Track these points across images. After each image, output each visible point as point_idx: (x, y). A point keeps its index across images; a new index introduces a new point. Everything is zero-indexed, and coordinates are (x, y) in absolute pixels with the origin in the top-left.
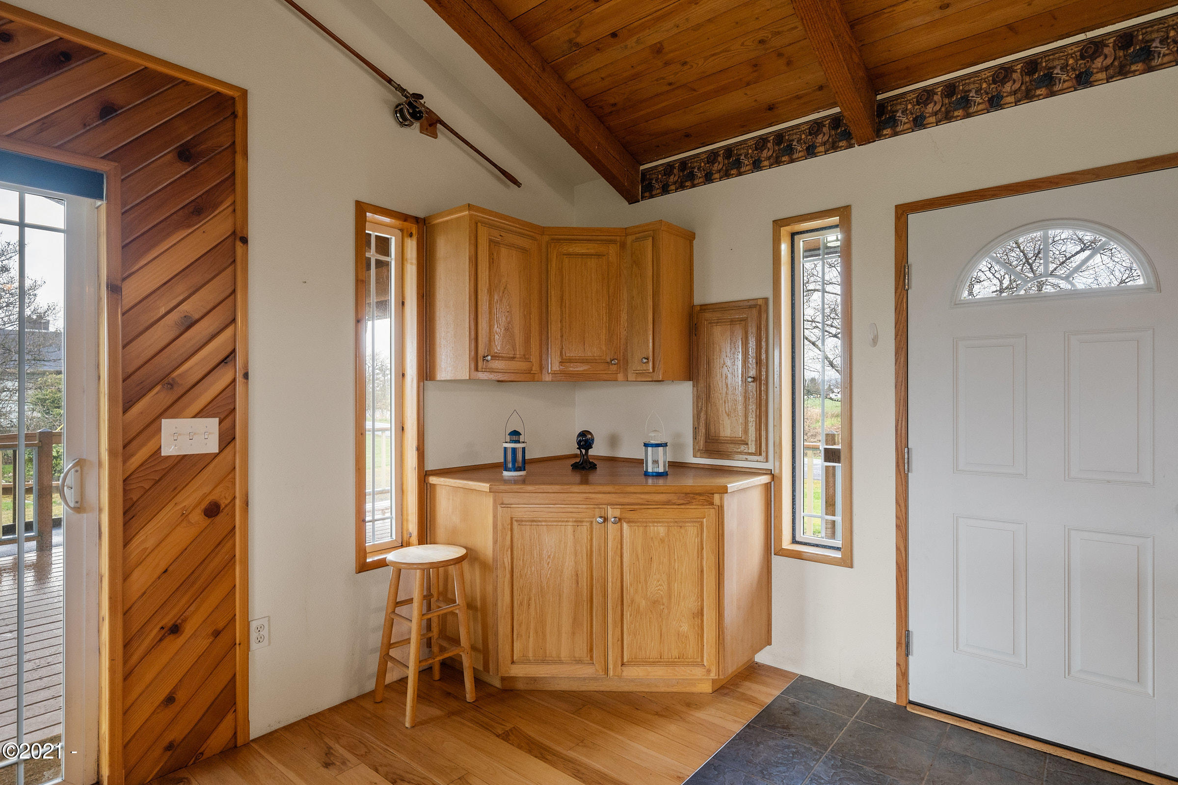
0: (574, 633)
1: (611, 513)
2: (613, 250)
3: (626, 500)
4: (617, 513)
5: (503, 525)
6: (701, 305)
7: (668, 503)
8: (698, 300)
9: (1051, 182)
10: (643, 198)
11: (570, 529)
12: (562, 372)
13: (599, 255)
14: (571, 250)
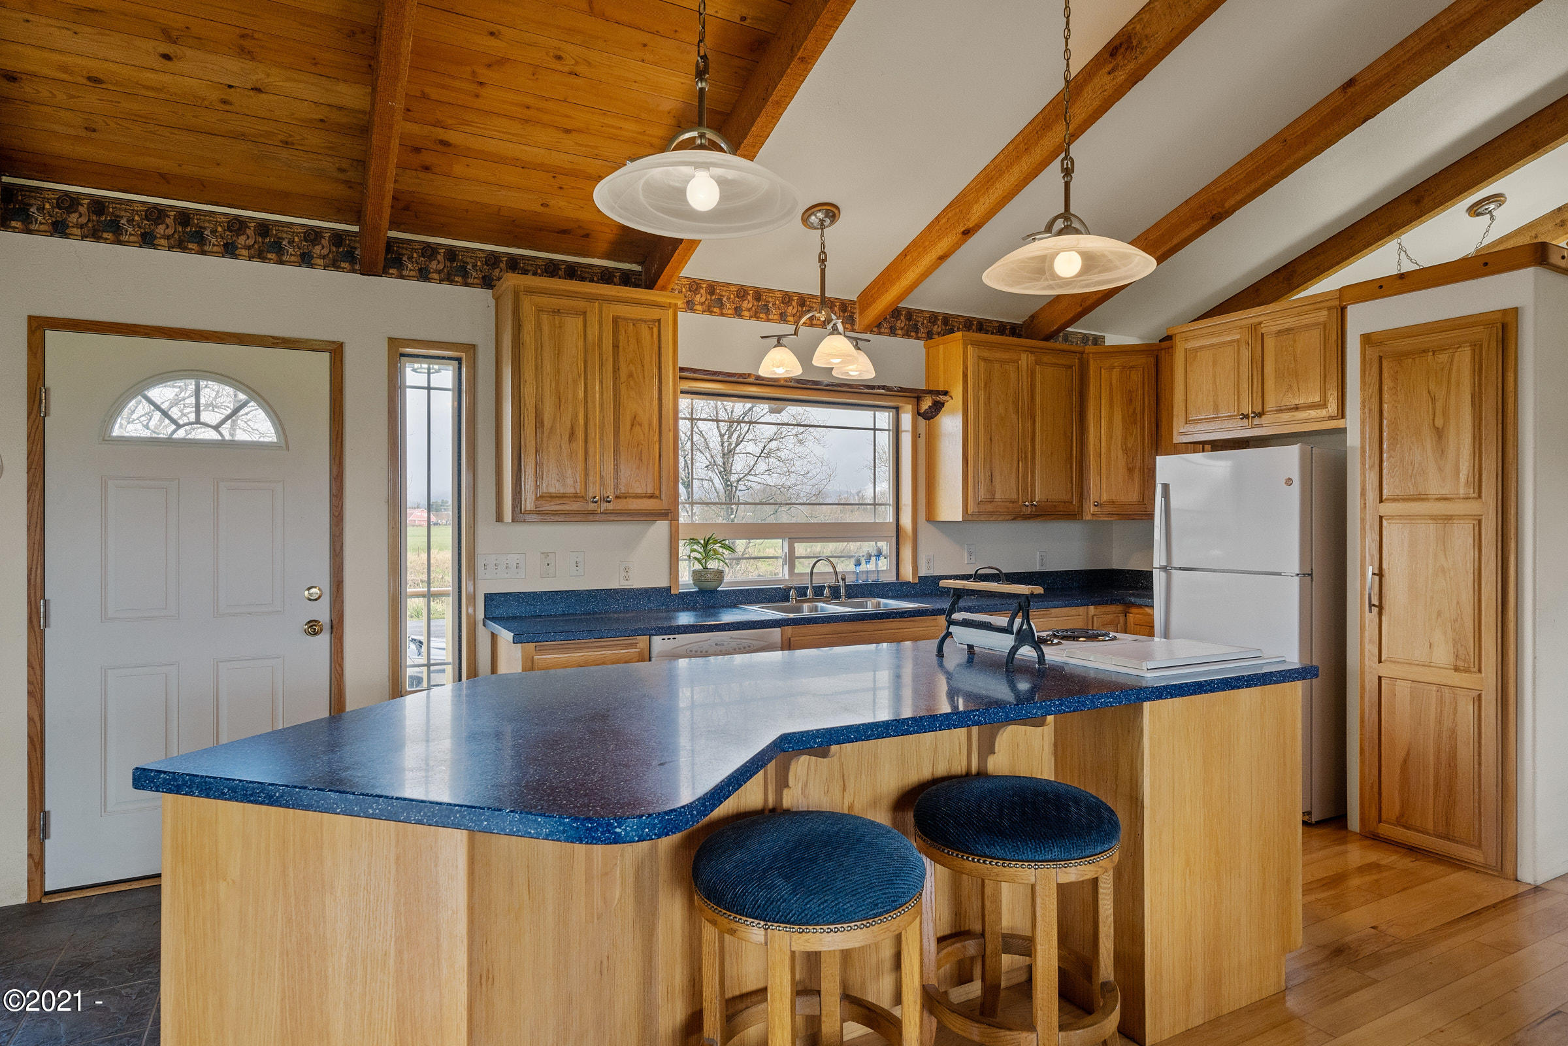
9: (202, 336)
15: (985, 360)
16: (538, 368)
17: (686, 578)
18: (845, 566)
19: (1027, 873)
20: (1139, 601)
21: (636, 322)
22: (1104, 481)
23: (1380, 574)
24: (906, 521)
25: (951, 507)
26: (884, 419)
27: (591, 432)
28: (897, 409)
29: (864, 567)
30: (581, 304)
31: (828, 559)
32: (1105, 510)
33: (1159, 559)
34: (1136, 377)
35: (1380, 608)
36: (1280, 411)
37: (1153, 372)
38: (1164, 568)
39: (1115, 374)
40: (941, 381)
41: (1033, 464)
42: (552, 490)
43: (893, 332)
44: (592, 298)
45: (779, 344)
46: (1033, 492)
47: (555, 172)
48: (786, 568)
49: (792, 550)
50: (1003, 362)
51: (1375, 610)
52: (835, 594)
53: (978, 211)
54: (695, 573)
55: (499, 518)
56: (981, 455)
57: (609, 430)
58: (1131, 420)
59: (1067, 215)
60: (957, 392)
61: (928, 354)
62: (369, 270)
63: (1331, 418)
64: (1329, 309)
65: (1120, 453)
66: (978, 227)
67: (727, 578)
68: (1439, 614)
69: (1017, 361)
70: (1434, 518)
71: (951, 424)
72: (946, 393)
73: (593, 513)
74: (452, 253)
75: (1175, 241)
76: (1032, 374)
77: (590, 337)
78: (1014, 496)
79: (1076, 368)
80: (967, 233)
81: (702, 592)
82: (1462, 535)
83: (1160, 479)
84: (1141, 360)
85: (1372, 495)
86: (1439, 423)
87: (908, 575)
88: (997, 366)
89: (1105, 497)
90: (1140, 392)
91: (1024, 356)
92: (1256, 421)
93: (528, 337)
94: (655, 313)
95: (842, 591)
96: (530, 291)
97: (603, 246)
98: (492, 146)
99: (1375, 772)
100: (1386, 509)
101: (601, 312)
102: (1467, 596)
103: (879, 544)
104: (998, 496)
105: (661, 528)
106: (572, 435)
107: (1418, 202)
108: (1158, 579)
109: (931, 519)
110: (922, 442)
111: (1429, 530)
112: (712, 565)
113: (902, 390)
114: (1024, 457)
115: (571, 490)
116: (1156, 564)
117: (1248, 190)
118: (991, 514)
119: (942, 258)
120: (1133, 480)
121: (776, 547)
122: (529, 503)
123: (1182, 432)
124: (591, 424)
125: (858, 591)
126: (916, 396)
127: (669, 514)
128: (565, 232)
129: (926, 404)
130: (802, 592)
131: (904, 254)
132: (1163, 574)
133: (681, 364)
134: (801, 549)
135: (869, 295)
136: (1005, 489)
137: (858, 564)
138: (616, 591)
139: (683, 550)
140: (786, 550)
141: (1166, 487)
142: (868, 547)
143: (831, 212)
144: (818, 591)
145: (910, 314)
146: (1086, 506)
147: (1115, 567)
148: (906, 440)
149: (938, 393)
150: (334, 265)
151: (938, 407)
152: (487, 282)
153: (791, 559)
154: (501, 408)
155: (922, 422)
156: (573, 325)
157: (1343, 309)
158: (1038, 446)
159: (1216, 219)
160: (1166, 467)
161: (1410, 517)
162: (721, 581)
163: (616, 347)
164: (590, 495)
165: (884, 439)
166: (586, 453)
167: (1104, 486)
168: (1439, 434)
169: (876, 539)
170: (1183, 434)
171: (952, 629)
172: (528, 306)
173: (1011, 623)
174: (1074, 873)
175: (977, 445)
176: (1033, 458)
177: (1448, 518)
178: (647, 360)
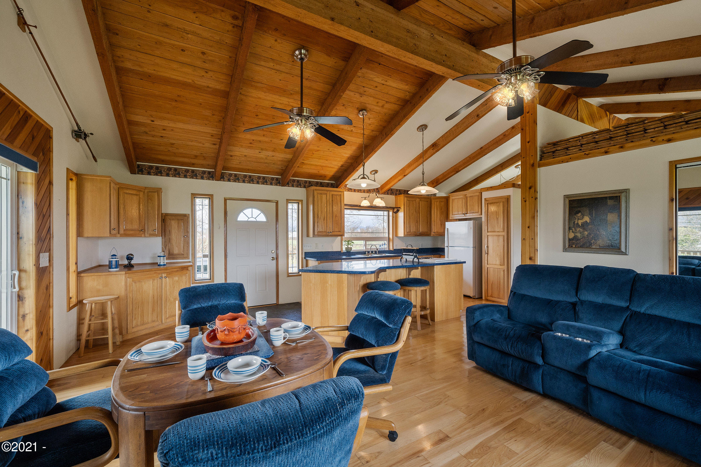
0: (152, 313)
1: (164, 275)
2: (141, 194)
3: (168, 271)
4: (165, 275)
5: (130, 284)
6: (166, 214)
7: (177, 271)
8: (164, 211)
9: (253, 200)
10: (138, 174)
11: (151, 282)
12: (125, 234)
13: (137, 195)
14: (127, 192)
15: (409, 200)
16: (318, 205)
17: (344, 250)
18: (378, 247)
19: (415, 288)
20: (443, 254)
21: (336, 195)
22: (435, 227)
23: (488, 247)
24: (391, 236)
25: (401, 233)
26: (386, 213)
27: (328, 219)
28: (389, 211)
29: (382, 247)
30: (326, 192)
31: (375, 245)
32: (436, 234)
33: (446, 245)
34: (442, 204)
35: (488, 254)
36: (470, 213)
37: (446, 202)
38: (447, 247)
39: (438, 203)
40: (399, 205)
41: (419, 224)
42: (320, 230)
43: (388, 194)
44: (327, 191)
45: (365, 199)
46: (419, 230)
47: (322, 166)
48: (364, 247)
49: (366, 243)
50: (412, 201)
51: (487, 254)
52: (376, 253)
53: (407, 172)
54: (346, 248)
55: (308, 236)
56: (408, 222)
57: (331, 218)
58: (441, 213)
59: (423, 182)
60: (402, 208)
61: (395, 199)
62: (283, 185)
63: (479, 215)
64: (479, 192)
65: (439, 221)
66: (407, 175)
67: (353, 249)
68: (498, 254)
69: (415, 200)
70: (497, 235)
71: (401, 215)
72: (400, 208)
73: (328, 235)
74: (298, 181)
75: (450, 176)
76: (419, 203)
77: (327, 199)
78: (415, 231)
79: (429, 202)
80: (405, 176)
81: (347, 252)
82: (501, 239)
83: (447, 227)
84: (444, 200)
85: (486, 231)
86: (497, 217)
87: (391, 249)
88: (411, 202)
89: (436, 231)
90: (443, 207)
91: (417, 199)
92: (466, 215)
93: (316, 199)
94: (340, 193)
95: (377, 252)
96: (316, 190)
97: (328, 178)
98: (312, 163)
99: (487, 287)
100: (489, 234)
101: (329, 193)
102: (502, 251)
103: (385, 242)
104: (411, 231)
105: (339, 238)
106: (324, 219)
107: (502, 167)
108: (446, 249)
109: (396, 236)
110: (394, 218)
111: (496, 238)
112: (349, 246)
113: (390, 207)
114: (417, 222)
115: (324, 230)
116: (445, 246)
117: (463, 167)
118: (410, 235)
119: (399, 180)
120: (442, 227)
121: (362, 242)
122: (316, 233)
123: (451, 217)
124: (328, 216)
125: (380, 252)
126: (393, 208)
127: (342, 235)
128: (321, 176)
129: (395, 210)
130: (369, 252)
131: (391, 178)
132: (447, 248)
133: (345, 203)
134: (368, 243)
135: (382, 187)
136: (413, 230)
137: (380, 246)
138: (330, 252)
139: (344, 243)
140: (364, 243)
141: (448, 229)
142: (383, 242)
143: (376, 172)
144: (372, 252)
145: (392, 190)
146: (431, 233)
147: (439, 247)
148: (391, 218)
149: (398, 208)
150: (276, 185)
151: (398, 211)
152: (305, 187)
153: (366, 245)
154: (309, 214)
155: (394, 214)
156: (324, 196)
157: (482, 193)
158: (420, 219)
159: (457, 172)
160: (448, 225)
161: (493, 236)
162: (351, 250)
163: (332, 200)
164: (328, 231)
165: (386, 218)
166: (327, 223)
167: (435, 228)
168: (497, 219)
169: (384, 241)
170: (452, 217)
171: (403, 256)
172: (316, 192)
173: (413, 254)
174: (423, 288)
175: (407, 219)
176: (419, 222)
177: (499, 236)
178: (338, 203)
